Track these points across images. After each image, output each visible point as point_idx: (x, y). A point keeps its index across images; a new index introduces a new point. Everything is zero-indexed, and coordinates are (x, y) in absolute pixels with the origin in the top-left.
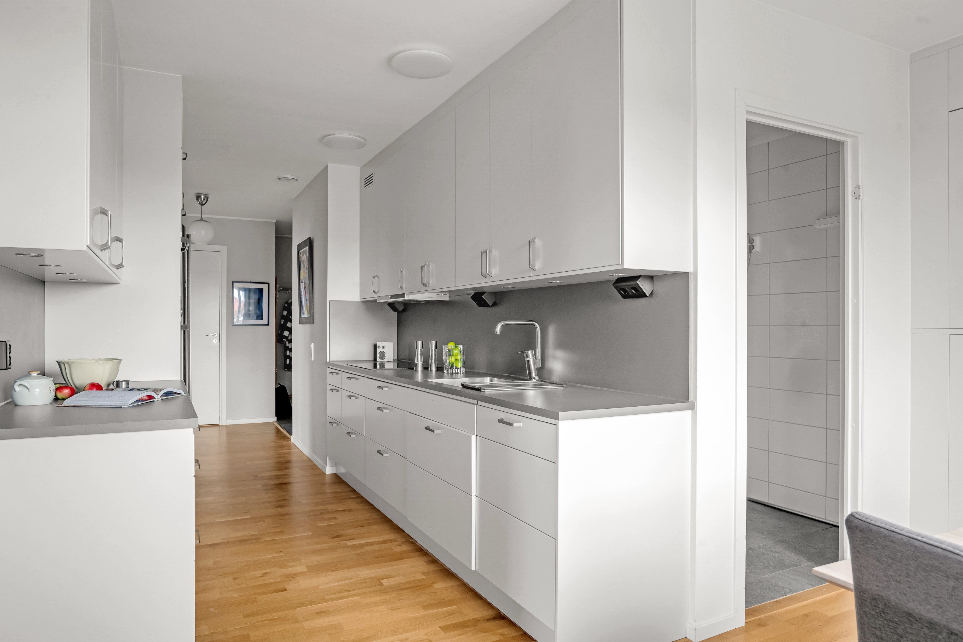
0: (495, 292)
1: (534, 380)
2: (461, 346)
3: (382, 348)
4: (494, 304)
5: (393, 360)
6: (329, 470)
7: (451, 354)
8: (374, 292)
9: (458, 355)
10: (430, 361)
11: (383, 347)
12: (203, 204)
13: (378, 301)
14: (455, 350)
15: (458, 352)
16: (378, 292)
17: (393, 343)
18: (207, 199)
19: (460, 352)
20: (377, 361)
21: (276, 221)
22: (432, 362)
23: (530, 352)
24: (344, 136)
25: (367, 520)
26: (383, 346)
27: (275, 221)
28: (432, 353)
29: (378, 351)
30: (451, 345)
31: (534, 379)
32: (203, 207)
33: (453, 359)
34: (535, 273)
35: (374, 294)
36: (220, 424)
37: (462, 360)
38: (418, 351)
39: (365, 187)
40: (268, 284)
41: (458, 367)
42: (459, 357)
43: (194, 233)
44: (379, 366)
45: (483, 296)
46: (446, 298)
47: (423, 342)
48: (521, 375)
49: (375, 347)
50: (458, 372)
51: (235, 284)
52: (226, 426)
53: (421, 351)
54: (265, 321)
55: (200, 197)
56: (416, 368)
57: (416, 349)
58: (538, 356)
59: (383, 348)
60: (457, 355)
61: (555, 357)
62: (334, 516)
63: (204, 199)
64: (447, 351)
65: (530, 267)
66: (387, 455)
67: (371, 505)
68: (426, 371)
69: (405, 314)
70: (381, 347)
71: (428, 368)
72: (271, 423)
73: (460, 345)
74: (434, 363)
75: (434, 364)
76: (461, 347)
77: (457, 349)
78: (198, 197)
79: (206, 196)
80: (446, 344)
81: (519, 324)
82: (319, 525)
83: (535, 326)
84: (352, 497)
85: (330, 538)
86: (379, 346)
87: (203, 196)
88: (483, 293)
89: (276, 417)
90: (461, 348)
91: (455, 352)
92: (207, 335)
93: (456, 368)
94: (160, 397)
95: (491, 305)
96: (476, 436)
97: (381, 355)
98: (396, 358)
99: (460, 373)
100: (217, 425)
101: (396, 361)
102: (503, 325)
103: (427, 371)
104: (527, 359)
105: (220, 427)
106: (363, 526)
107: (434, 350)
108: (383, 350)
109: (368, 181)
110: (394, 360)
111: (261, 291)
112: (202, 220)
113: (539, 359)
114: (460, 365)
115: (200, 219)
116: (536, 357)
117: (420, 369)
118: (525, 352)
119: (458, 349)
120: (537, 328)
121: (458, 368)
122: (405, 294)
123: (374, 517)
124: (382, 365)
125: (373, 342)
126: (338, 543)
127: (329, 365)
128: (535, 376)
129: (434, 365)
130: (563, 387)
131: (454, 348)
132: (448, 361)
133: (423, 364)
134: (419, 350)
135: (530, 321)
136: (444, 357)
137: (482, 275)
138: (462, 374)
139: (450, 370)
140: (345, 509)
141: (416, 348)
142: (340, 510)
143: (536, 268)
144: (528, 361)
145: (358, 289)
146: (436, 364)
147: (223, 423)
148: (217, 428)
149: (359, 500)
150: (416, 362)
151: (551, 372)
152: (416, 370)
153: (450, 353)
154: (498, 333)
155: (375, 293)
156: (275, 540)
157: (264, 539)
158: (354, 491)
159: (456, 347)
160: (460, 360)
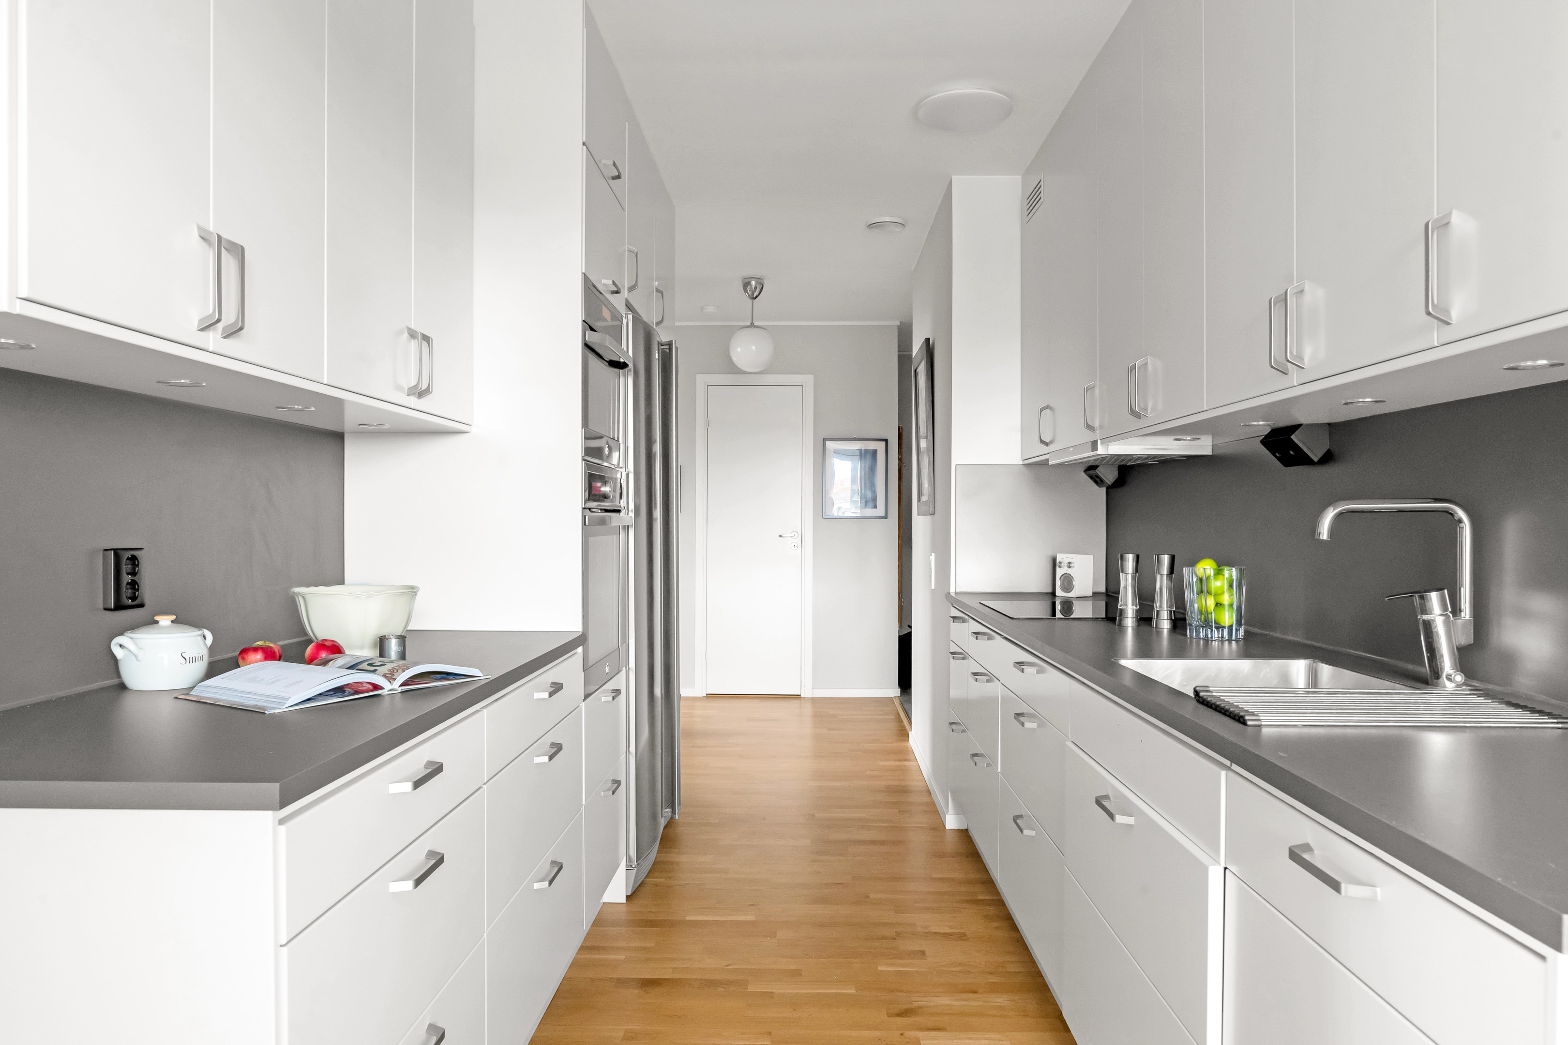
0: (1329, 424)
1: (1450, 686)
2: (1234, 569)
3: (1066, 568)
4: (1328, 458)
5: (1091, 595)
6: (951, 822)
7: (1205, 589)
8: (1042, 441)
9: (1223, 593)
10: (1157, 604)
11: (1069, 565)
12: (755, 296)
13: (1050, 463)
14: (1214, 578)
15: (1223, 587)
16: (1051, 442)
17: (1092, 556)
18: (761, 286)
19: (1231, 586)
20: (1057, 594)
21: (901, 322)
22: (1161, 606)
23: (1434, 596)
24: (962, 91)
25: (991, 973)
26: (1070, 563)
27: (899, 324)
28: (1162, 583)
29: (1060, 572)
30: (1206, 567)
31: (1449, 679)
32: (755, 301)
33: (1211, 602)
34: (1449, 334)
35: (1044, 446)
36: (802, 696)
37: (1235, 606)
38: (1126, 579)
39: (1028, 215)
40: (886, 441)
41: (1223, 624)
42: (1226, 599)
43: (739, 350)
44: (1059, 607)
45: (1293, 437)
46: (1203, 446)
47: (1138, 557)
48: (1407, 661)
49: (1054, 563)
50: (1222, 637)
51: (828, 443)
52: (813, 699)
53: (1134, 578)
54: (880, 511)
55: (749, 283)
56: (1120, 620)
57: (1121, 574)
58: (1463, 607)
59: (1069, 567)
60: (1220, 592)
61: (1524, 615)
62: (922, 948)
63: (756, 288)
64: (1195, 580)
65: (1429, 314)
66: (1032, 833)
67: (1013, 927)
68: (1145, 628)
69: (1120, 492)
70: (1066, 565)
71: (1152, 618)
72: (890, 700)
73: (1230, 565)
74: (1166, 609)
75: (1166, 612)
76: (1231, 573)
77: (1221, 577)
78: (746, 285)
79: (760, 281)
80: (1193, 563)
81: (1400, 511)
82: (880, 968)
83: (1452, 514)
84: (979, 898)
85: (890, 1015)
86: (1060, 562)
87: (753, 283)
88: (1295, 428)
89: (900, 690)
90: (1231, 576)
91: (1218, 584)
92: (780, 536)
93: (1219, 627)
94: (400, 686)
95: (1316, 459)
96: (1226, 868)
97: (1066, 584)
98: (1102, 589)
99: (1230, 640)
100: (797, 697)
101: (1104, 597)
102: (1341, 514)
103: (1150, 628)
104: (1426, 617)
105: (802, 700)
106: (975, 992)
107: (1165, 576)
108: (1069, 571)
109: (1033, 200)
110: (1094, 593)
111: (874, 453)
112: (752, 325)
113: (1468, 617)
114: (1228, 618)
115: (750, 324)
116: (1456, 611)
117: (1129, 621)
118: (1416, 595)
119: (1224, 575)
120: (1460, 521)
121: (1224, 627)
122: (1099, 441)
123: (1013, 968)
124: (1068, 606)
125: (1051, 553)
126: (902, 1034)
127: (953, 600)
128: (1451, 672)
129: (1165, 615)
130: (1560, 726)
131: (1212, 574)
132: (1196, 605)
133: (1137, 611)
134: (1130, 577)
135: (1437, 500)
136: (1188, 596)
137: (1272, 367)
138: (1234, 642)
139: (1203, 630)
140: (952, 930)
141: (1122, 572)
142: (942, 931)
143: (1455, 315)
144: (1428, 625)
145: (1017, 438)
146: (1171, 612)
147: (806, 693)
148: (795, 703)
149: (992, 910)
150: (1121, 606)
151: (1509, 659)
152: (1120, 625)
153: (1203, 584)
154: (1324, 535)
155: (1046, 444)
156: (773, 993)
157: (751, 988)
158: (989, 883)
159: (1219, 572)
160: (1231, 605)
